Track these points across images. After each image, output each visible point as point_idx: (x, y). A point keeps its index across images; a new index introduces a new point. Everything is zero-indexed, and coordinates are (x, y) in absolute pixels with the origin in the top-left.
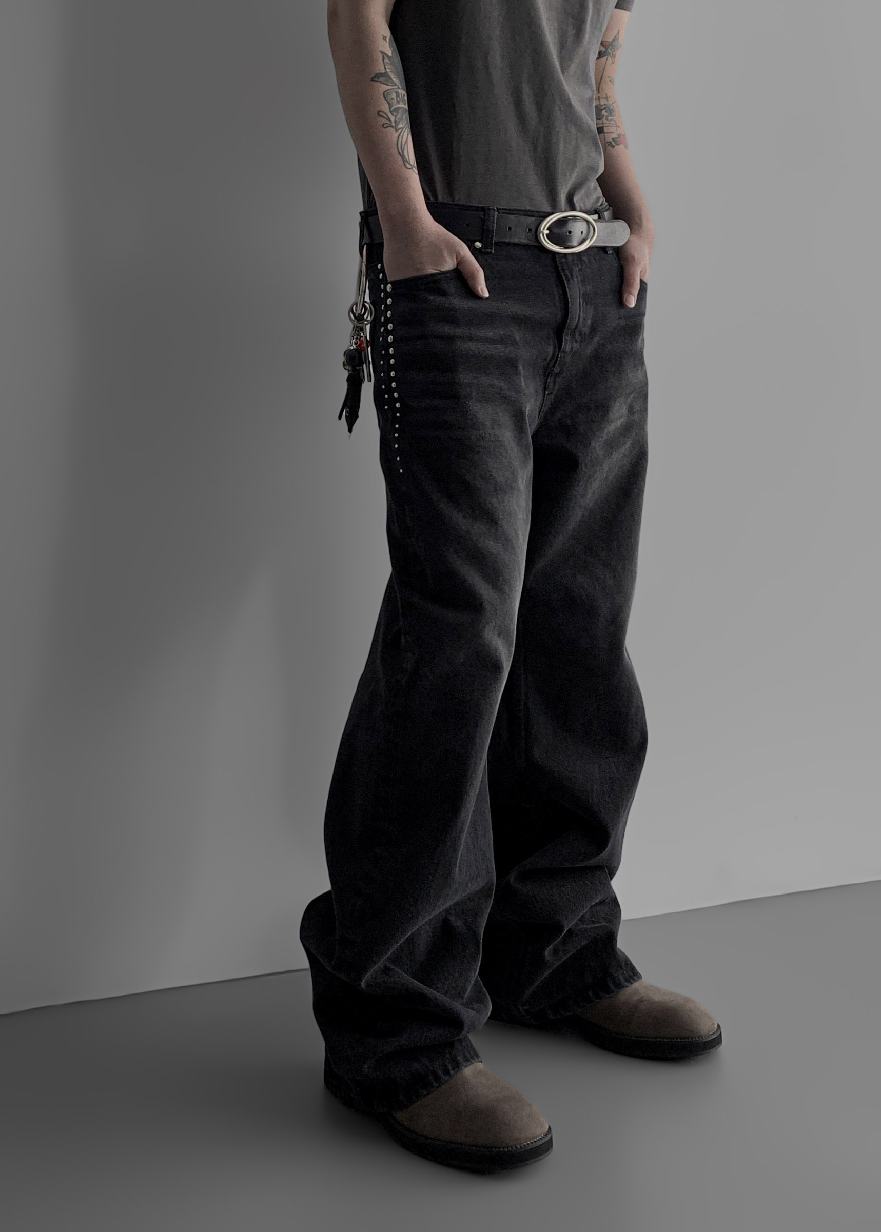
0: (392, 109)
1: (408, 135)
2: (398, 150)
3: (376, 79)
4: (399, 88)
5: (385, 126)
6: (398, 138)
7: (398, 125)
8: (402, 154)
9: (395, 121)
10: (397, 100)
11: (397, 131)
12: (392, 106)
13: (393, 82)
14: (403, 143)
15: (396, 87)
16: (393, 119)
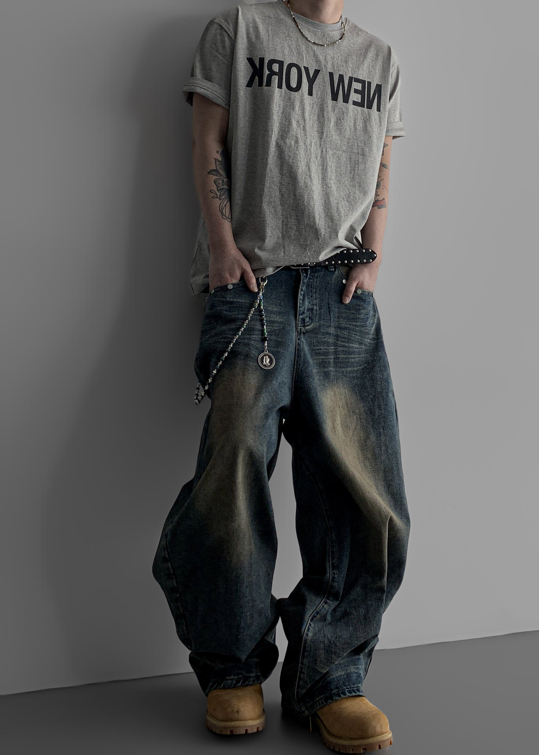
0: (219, 189)
1: (227, 202)
2: (220, 209)
3: (210, 173)
4: (224, 177)
5: (214, 197)
6: (221, 203)
7: (222, 196)
8: (221, 211)
9: (220, 195)
10: (222, 184)
11: (220, 200)
12: (219, 187)
13: (221, 175)
14: (223, 206)
15: (222, 177)
16: (218, 194)
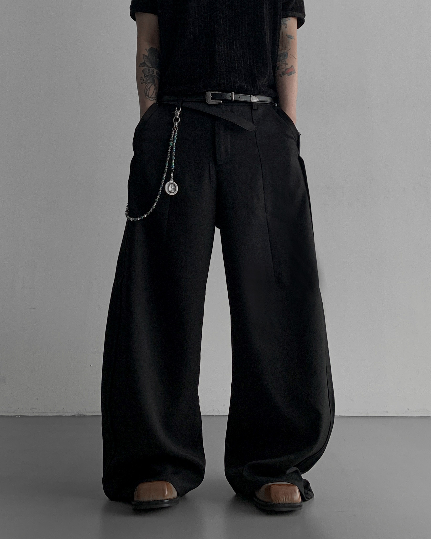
3: (140, 66)
4: (150, 67)
5: (142, 83)
7: (147, 81)
8: (146, 93)
10: (148, 72)
11: (146, 84)
12: (146, 74)
13: (148, 65)
14: (148, 88)
15: (148, 67)
